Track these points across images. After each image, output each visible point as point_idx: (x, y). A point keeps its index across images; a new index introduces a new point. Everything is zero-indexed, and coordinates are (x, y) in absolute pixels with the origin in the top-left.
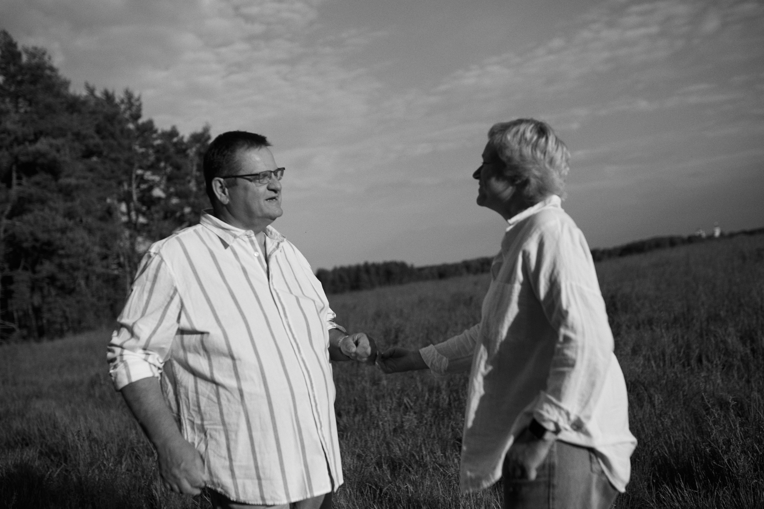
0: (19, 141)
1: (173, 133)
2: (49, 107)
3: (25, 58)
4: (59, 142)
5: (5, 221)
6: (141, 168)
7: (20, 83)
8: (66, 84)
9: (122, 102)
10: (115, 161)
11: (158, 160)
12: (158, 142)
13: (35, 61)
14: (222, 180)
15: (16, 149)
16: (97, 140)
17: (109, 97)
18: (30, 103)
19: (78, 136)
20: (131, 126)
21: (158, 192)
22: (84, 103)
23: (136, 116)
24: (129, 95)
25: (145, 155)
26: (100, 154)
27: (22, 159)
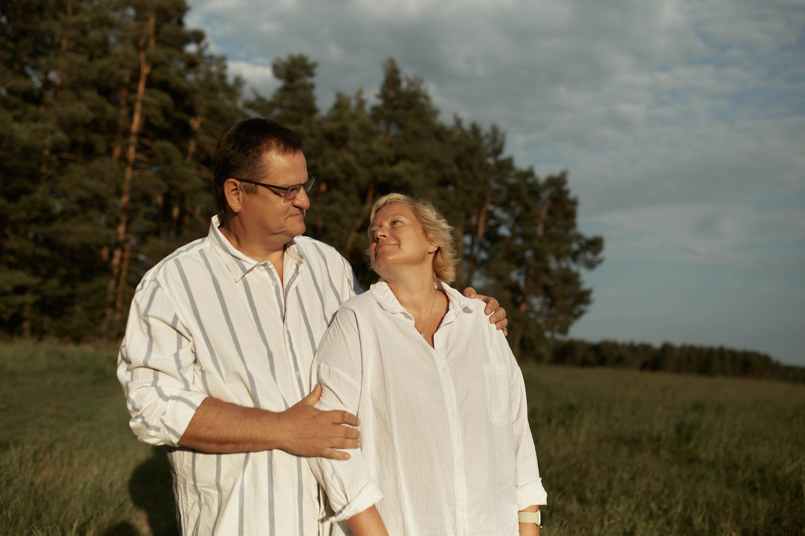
0: (381, 162)
1: (530, 174)
2: (416, 135)
3: (404, 85)
4: (415, 167)
5: (353, 235)
6: (493, 203)
7: (396, 108)
8: (435, 113)
9: (487, 136)
10: (469, 193)
11: (509, 198)
12: (512, 181)
13: (412, 89)
14: (238, 183)
15: (377, 169)
16: (455, 170)
17: (475, 130)
18: (401, 126)
19: (437, 164)
20: (491, 161)
21: (504, 231)
22: (449, 133)
23: (498, 151)
24: (495, 130)
25: (498, 192)
26: (455, 184)
27: (381, 179)
